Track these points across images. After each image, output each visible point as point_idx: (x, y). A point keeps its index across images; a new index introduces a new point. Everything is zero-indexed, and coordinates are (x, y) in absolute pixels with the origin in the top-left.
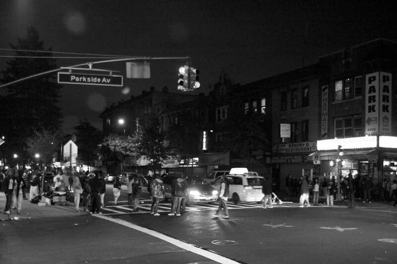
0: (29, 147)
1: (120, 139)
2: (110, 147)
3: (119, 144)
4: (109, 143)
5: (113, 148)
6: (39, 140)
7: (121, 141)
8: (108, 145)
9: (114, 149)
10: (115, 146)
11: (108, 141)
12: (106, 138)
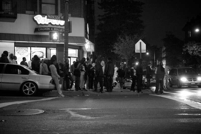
0: (115, 49)
1: (197, 45)
2: (189, 52)
3: (196, 49)
4: (188, 48)
5: (191, 52)
6: (122, 44)
7: (198, 46)
8: (187, 50)
9: (193, 54)
10: (193, 51)
11: (187, 47)
12: (185, 45)
